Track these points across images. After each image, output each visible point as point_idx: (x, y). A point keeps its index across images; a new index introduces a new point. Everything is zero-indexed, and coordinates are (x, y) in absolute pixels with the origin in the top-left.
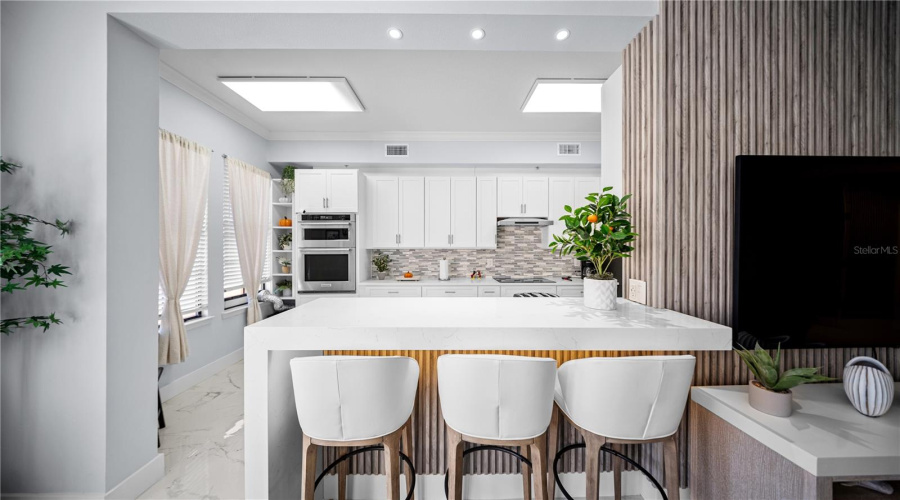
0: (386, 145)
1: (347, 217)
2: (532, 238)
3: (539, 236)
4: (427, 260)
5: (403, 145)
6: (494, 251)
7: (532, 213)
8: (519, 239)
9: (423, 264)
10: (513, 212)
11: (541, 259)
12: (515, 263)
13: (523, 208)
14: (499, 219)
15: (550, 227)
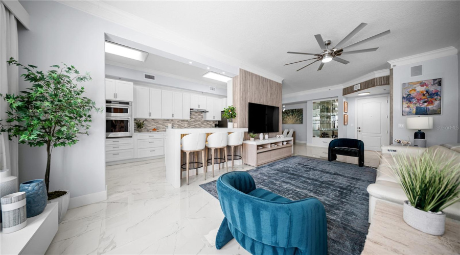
0: (144, 74)
1: (128, 103)
2: (200, 117)
3: (202, 116)
4: (160, 124)
5: (153, 75)
6: (187, 121)
7: (202, 108)
8: (196, 116)
9: (158, 125)
10: (196, 107)
11: (203, 124)
12: (195, 125)
13: (199, 106)
14: (191, 109)
15: (207, 113)
